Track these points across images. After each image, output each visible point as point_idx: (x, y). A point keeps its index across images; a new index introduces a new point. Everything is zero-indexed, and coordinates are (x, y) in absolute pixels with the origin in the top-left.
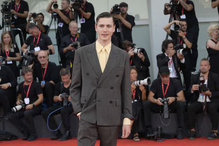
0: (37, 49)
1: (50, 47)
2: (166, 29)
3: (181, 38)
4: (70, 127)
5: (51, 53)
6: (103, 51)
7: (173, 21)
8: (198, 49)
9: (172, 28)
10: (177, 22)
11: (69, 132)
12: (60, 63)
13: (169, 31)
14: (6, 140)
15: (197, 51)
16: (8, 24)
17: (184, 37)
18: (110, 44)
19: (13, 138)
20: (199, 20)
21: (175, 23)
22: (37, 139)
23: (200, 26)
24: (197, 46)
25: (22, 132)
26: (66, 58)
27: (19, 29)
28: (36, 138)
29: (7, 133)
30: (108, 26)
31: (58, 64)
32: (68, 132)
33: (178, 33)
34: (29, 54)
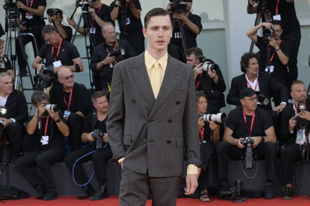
0: (57, 64)
1: (76, 61)
2: (251, 35)
3: (273, 49)
4: (107, 179)
5: (78, 69)
6: (156, 66)
7: (261, 24)
8: (298, 65)
9: (260, 34)
10: (267, 25)
11: (106, 188)
12: (92, 84)
13: (255, 38)
14: (11, 198)
15: (297, 68)
16: (13, 26)
17: (277, 47)
18: (166, 56)
19: (22, 195)
20: (302, 23)
21: (264, 27)
22: (57, 198)
23: (303, 31)
24: (297, 62)
25: (35, 187)
26: (101, 78)
27: (31, 34)
28: (55, 196)
29: (13, 189)
30: (165, 28)
31: (88, 87)
32: (103, 187)
33: (268, 41)
34: (45, 72)
